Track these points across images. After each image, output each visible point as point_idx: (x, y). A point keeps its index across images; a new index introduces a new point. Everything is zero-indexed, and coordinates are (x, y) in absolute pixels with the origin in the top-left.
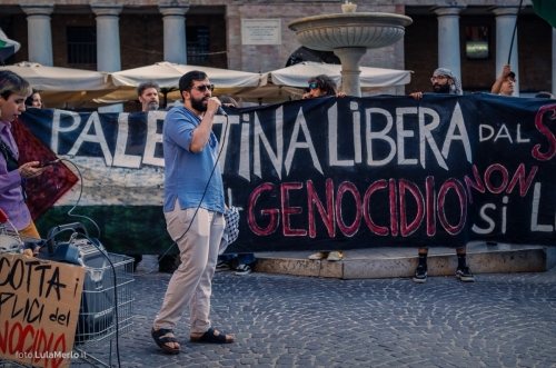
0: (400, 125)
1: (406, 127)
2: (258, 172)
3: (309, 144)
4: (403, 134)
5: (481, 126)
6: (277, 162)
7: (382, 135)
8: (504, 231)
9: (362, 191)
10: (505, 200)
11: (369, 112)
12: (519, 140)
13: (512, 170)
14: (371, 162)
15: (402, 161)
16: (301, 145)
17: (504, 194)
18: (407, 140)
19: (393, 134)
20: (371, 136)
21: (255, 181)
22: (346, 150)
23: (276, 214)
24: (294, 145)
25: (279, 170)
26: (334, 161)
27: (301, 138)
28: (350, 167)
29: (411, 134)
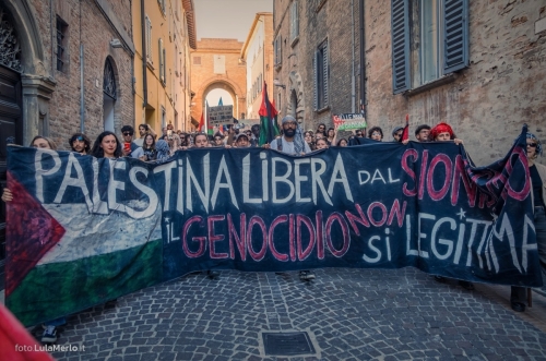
0: (297, 172)
1: (302, 173)
2: (190, 207)
3: (229, 185)
4: (299, 178)
5: (359, 172)
6: (205, 199)
7: (284, 179)
8: (389, 258)
9: (268, 224)
10: (387, 231)
11: (275, 160)
12: (391, 181)
13: (389, 205)
14: (275, 201)
15: (299, 199)
16: (223, 186)
17: (385, 226)
18: (302, 183)
19: (292, 178)
20: (275, 179)
21: (188, 215)
22: (256, 190)
23: (204, 241)
24: (218, 185)
25: (206, 206)
26: (247, 199)
27: (224, 180)
28: (259, 204)
29: (305, 178)
